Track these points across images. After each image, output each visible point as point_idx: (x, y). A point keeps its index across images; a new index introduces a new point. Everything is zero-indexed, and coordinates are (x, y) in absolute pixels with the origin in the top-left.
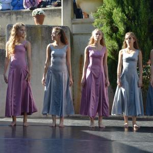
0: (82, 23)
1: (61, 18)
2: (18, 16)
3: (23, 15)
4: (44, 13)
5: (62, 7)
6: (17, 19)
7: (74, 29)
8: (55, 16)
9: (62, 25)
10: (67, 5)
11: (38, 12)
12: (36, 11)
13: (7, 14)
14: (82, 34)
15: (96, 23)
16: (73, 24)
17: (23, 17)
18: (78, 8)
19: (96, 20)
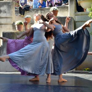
1: (68, 12)
2: (42, 12)
3: (45, 11)
4: (57, 9)
5: (69, 6)
8: (65, 11)
9: (69, 16)
10: (72, 4)
11: (54, 9)
12: (52, 9)
13: (35, 10)
15: (90, 15)
16: (76, 15)
17: (45, 12)
18: (79, 5)
19: (91, 12)
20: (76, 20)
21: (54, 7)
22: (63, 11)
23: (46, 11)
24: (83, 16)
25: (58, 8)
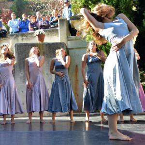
0: (76, 39)
1: (58, 36)
2: (23, 37)
4: (44, 33)
5: (58, 28)
6: (22, 39)
7: (70, 45)
8: (54, 35)
10: (63, 25)
11: (40, 32)
12: (37, 32)
13: (14, 36)
14: (76, 48)
15: (88, 38)
16: (68, 40)
17: (27, 38)
18: (72, 27)
19: (88, 36)
20: (69, 47)
21: (39, 30)
22: (51, 36)
23: (28, 36)
24: (77, 41)
25: (45, 31)
